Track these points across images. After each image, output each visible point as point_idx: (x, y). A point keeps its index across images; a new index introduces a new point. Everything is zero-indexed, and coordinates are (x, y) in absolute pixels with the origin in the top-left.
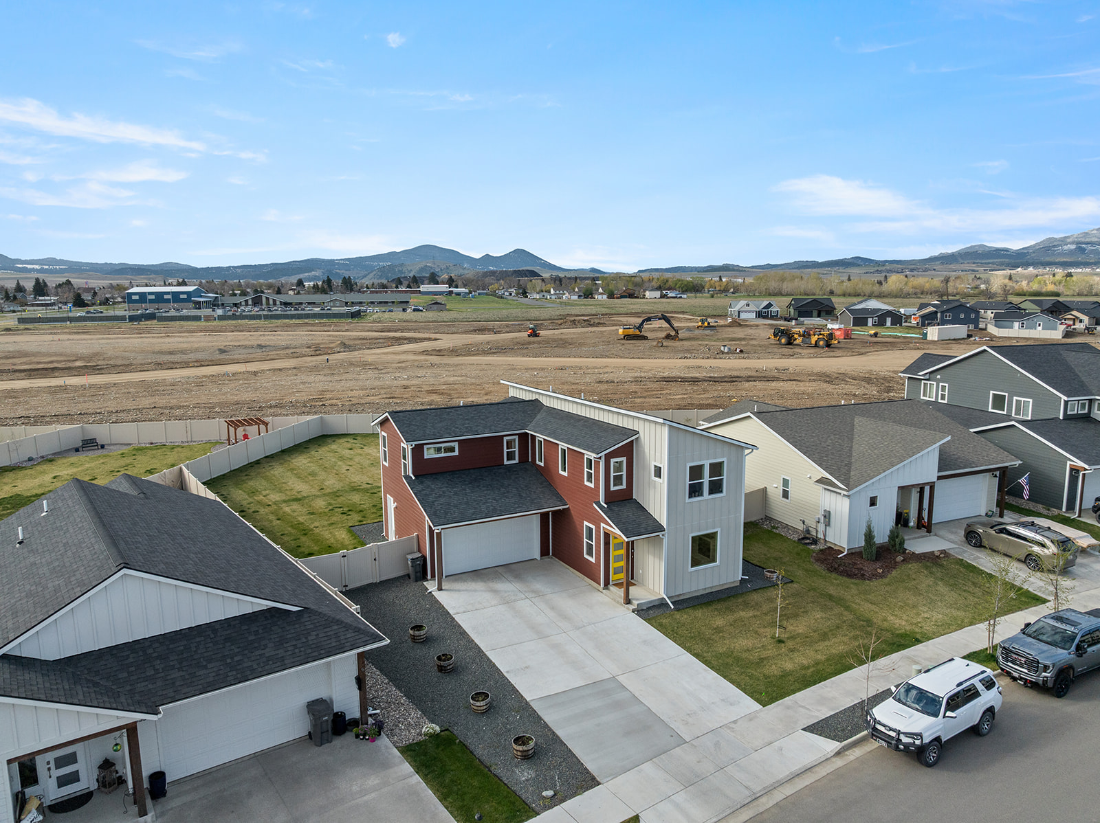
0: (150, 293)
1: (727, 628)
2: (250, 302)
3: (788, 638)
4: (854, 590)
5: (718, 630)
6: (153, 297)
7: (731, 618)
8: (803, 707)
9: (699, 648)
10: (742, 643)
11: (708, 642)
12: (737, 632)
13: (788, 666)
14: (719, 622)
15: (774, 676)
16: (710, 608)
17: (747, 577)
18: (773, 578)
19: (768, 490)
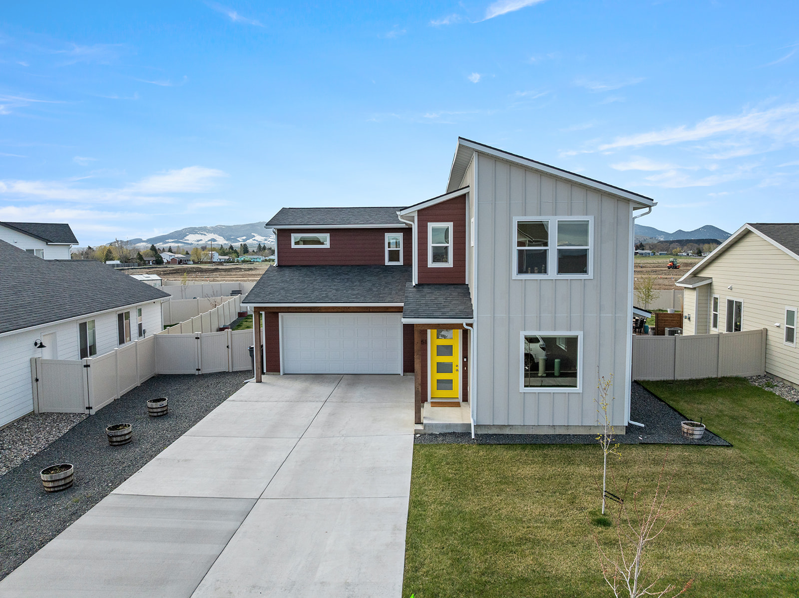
3: (625, 521)
17: (643, 425)
18: (693, 434)
19: (769, 333)
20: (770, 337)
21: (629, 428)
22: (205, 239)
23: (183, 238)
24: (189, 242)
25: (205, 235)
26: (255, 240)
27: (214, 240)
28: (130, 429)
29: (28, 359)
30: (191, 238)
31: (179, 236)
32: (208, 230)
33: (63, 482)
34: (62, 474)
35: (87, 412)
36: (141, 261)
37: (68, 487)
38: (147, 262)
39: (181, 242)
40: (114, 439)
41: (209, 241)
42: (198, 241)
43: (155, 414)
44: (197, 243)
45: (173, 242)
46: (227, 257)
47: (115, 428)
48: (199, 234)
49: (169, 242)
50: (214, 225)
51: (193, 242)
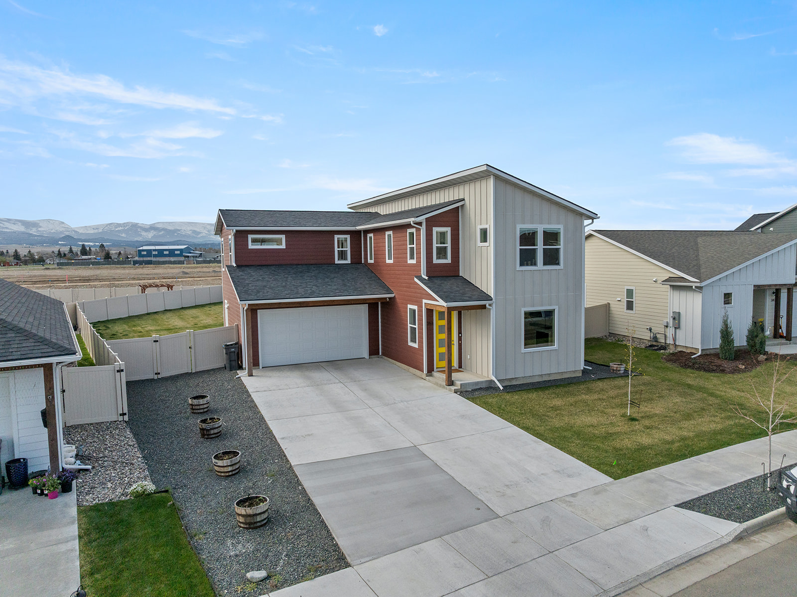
0: (155, 250)
1: (566, 407)
3: (642, 417)
4: (715, 381)
5: (555, 408)
7: (571, 400)
8: (672, 481)
9: (530, 422)
10: (584, 420)
11: (541, 418)
12: (578, 411)
13: (645, 440)
14: (558, 402)
15: (627, 449)
16: (547, 392)
17: (591, 368)
18: (620, 370)
19: (611, 306)
20: (612, 309)
21: (584, 371)
35: (121, 418)
40: (212, 432)
43: (202, 411)
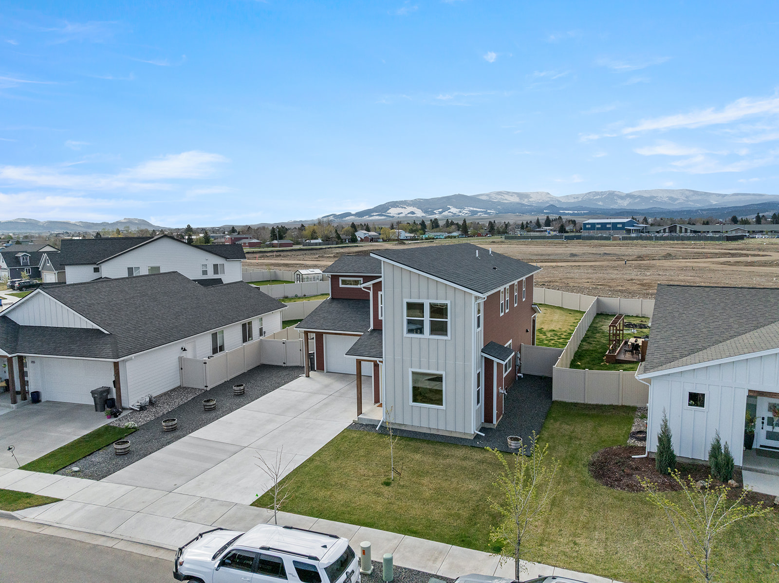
0: (598, 224)
2: (667, 230)
6: (599, 226)
17: (485, 435)
22: (405, 211)
23: (386, 211)
24: (391, 215)
25: (405, 208)
26: (450, 212)
27: (413, 213)
28: (215, 402)
29: (178, 357)
30: (393, 212)
31: (382, 209)
32: (408, 203)
33: (170, 427)
34: (170, 424)
35: (205, 388)
36: (339, 240)
37: (174, 429)
38: (344, 240)
39: (384, 216)
40: (206, 407)
41: (409, 213)
42: (399, 214)
44: (398, 216)
45: (377, 215)
46: (412, 235)
47: (208, 401)
48: (399, 207)
49: (374, 215)
50: (413, 199)
51: (395, 215)
